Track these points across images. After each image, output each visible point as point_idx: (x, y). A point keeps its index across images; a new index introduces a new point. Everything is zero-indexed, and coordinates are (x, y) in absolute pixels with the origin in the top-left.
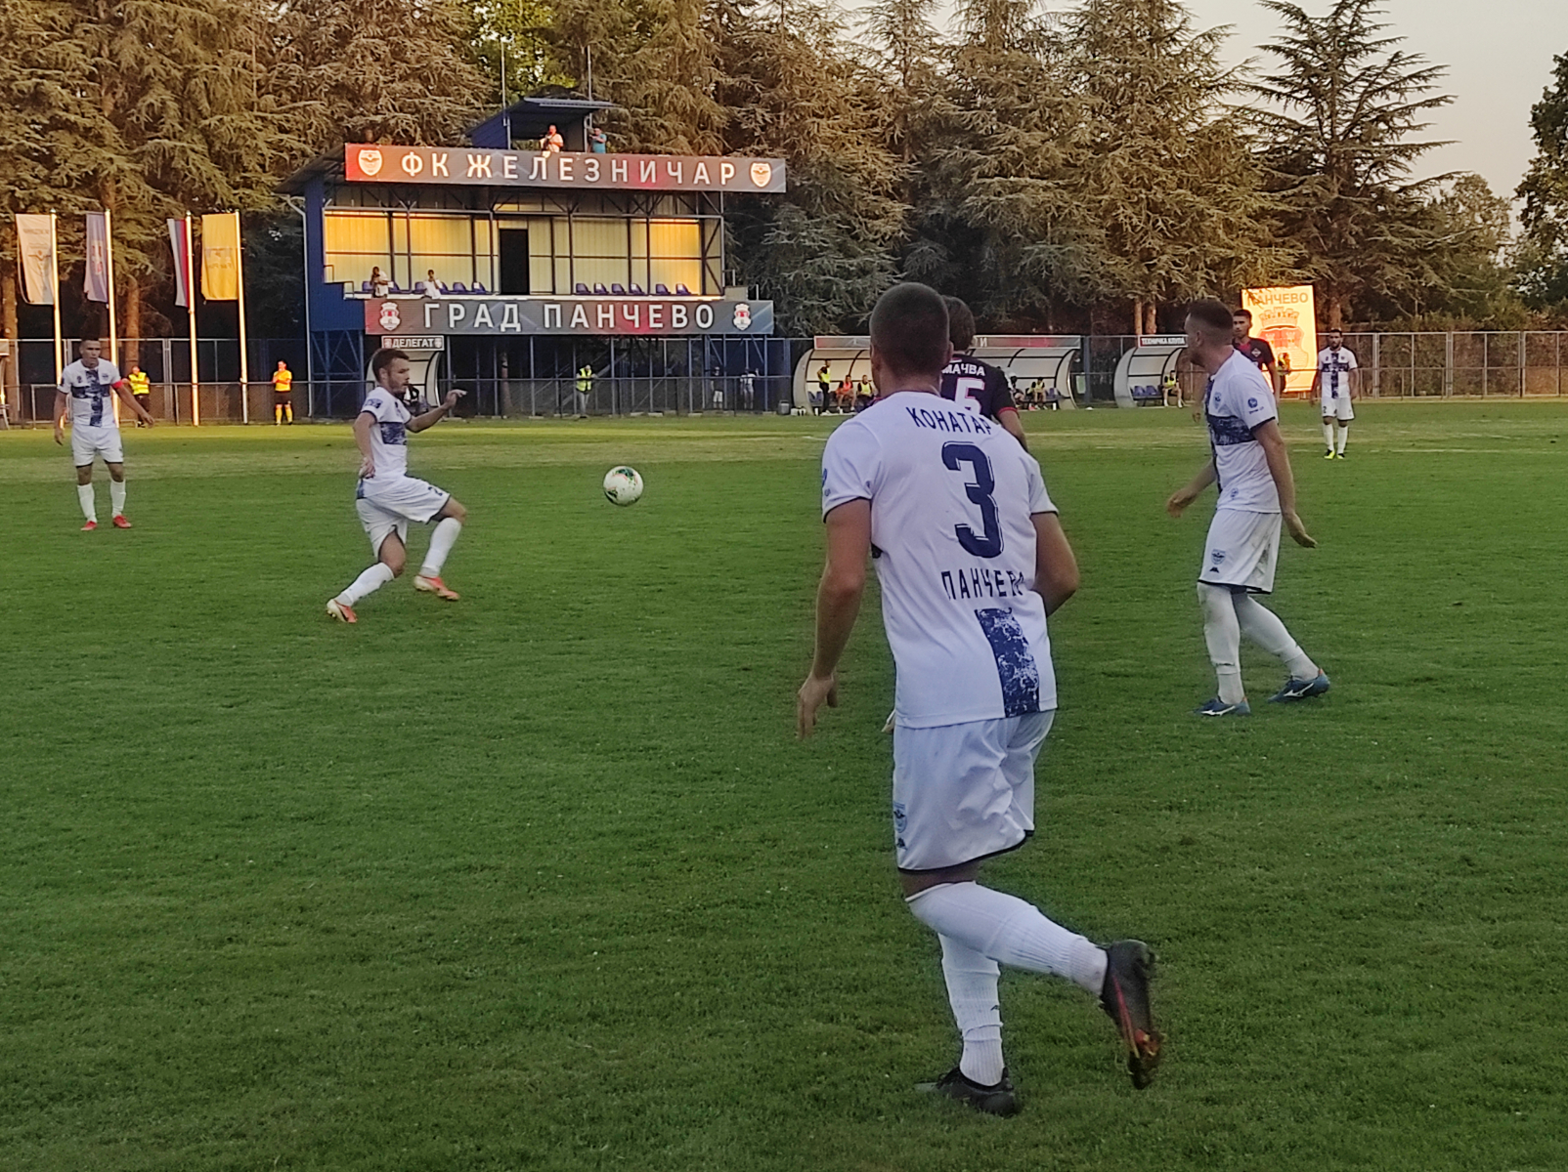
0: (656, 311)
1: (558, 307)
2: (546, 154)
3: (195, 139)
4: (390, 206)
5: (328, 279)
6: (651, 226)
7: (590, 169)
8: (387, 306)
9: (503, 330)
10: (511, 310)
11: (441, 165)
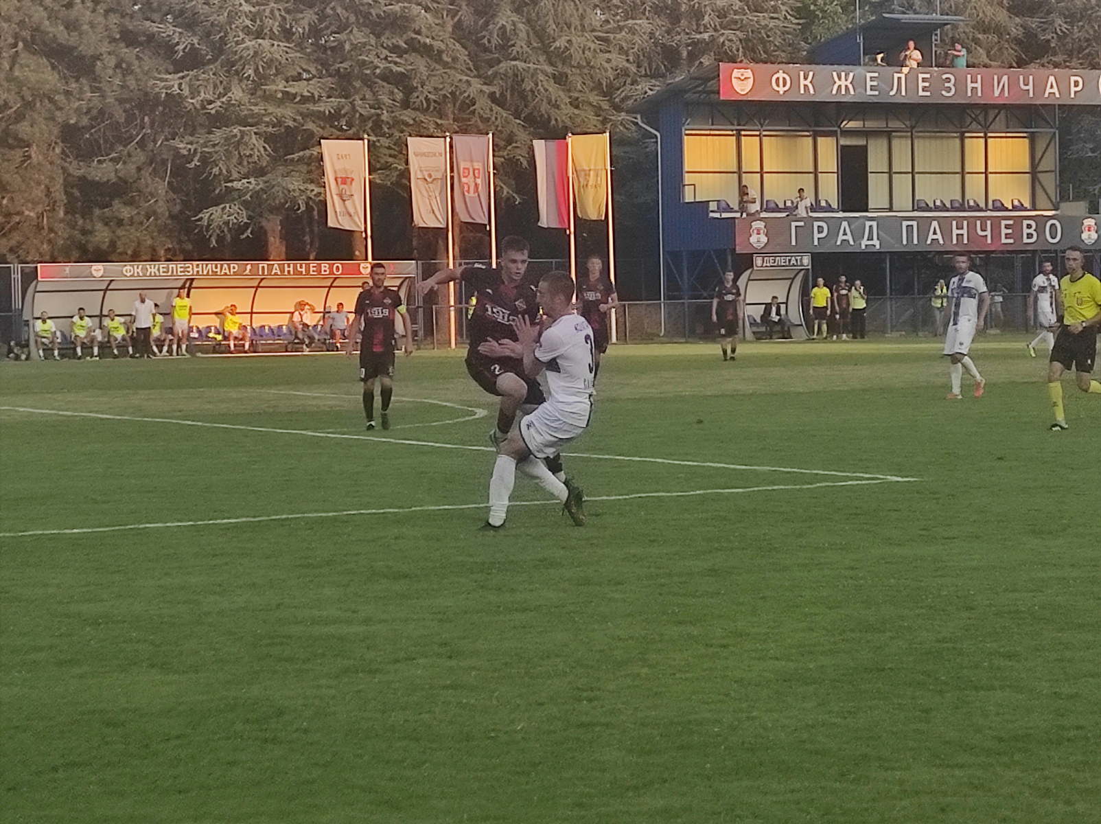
0: (1007, 227)
1: (914, 223)
2: (906, 70)
3: (541, 60)
4: (739, 125)
5: (689, 198)
6: (990, 141)
7: (947, 85)
8: (756, 225)
9: (863, 247)
10: (871, 227)
11: (807, 83)
